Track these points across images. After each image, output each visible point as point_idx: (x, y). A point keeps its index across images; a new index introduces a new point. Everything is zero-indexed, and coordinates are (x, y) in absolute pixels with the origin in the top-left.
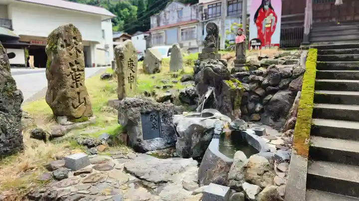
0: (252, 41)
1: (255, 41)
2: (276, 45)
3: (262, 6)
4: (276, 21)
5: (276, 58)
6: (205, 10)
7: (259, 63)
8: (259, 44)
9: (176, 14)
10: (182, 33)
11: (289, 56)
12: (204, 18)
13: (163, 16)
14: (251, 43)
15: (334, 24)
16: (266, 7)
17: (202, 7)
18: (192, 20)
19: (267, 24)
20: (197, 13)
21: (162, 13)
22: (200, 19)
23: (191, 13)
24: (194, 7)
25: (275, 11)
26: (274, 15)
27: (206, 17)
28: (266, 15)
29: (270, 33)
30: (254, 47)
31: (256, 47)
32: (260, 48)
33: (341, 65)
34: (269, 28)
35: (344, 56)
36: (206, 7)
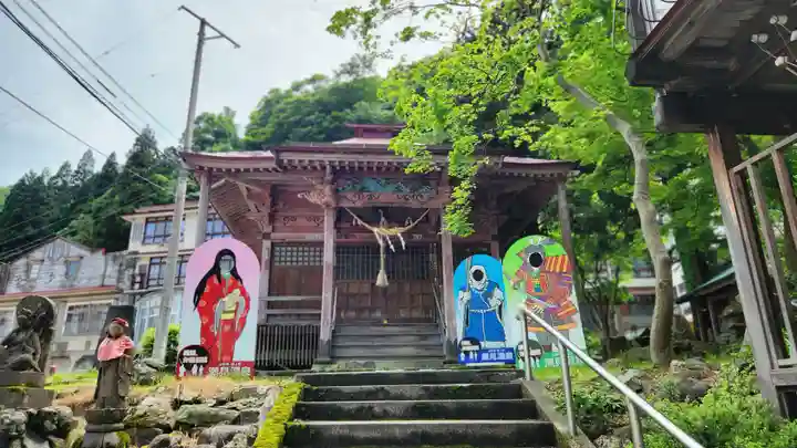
0: (186, 353)
1: (193, 352)
2: (245, 364)
3: (216, 270)
4: (247, 307)
5: (221, 403)
6: (140, 267)
7: (172, 417)
8: (204, 360)
9: (60, 269)
10: (70, 316)
11: (252, 399)
12: (137, 286)
13: (22, 269)
14: (182, 357)
15: (378, 323)
16: (226, 273)
17: (135, 260)
18: (103, 286)
19: (225, 312)
20: (120, 272)
21: (21, 262)
22: (126, 285)
23: (105, 271)
24: (115, 259)
25: (245, 284)
26: (243, 292)
27: (141, 283)
28: (224, 290)
29: (232, 335)
30: (189, 367)
31: (195, 368)
32: (205, 373)
33: (341, 431)
34: (231, 322)
35: (353, 404)
36: (145, 261)
